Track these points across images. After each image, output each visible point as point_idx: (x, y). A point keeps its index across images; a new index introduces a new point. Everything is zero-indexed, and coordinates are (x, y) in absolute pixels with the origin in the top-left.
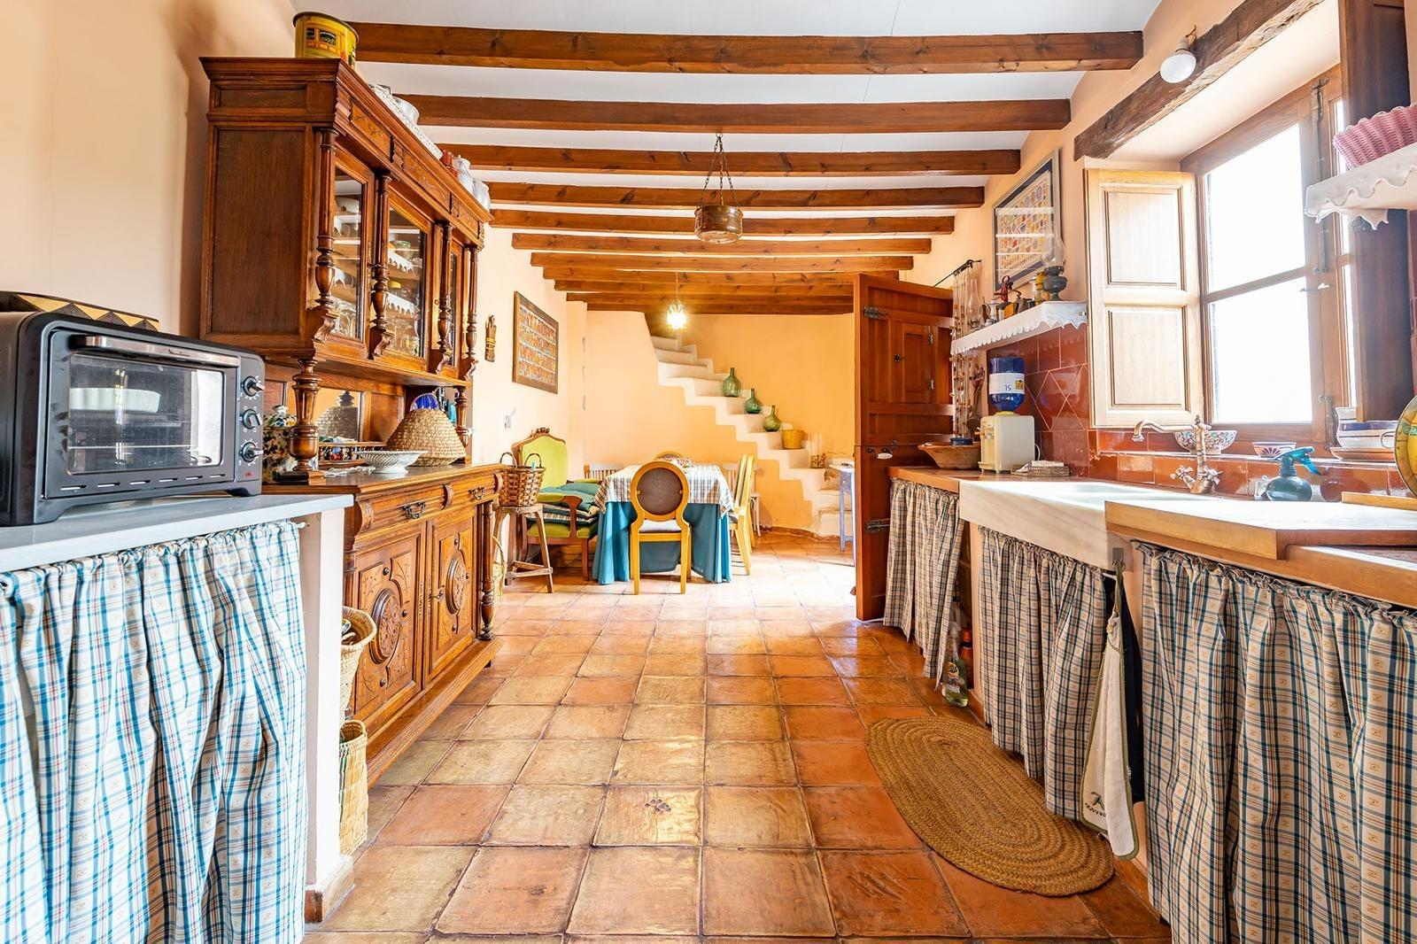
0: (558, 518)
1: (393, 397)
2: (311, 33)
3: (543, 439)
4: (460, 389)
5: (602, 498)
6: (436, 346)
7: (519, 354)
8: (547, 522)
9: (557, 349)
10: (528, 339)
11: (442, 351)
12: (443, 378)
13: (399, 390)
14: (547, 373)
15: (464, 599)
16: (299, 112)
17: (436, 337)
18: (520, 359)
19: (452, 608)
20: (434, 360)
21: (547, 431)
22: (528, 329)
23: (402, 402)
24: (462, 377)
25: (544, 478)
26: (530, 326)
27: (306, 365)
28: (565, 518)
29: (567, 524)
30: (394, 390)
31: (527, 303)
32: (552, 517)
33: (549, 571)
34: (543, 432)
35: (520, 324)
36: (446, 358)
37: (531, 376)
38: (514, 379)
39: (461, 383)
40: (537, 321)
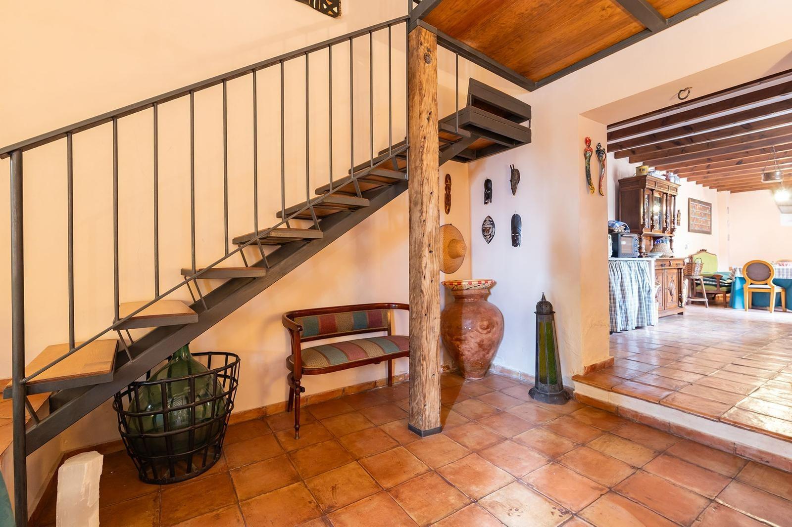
0: (711, 283)
1: (650, 241)
2: (640, 170)
3: (703, 253)
4: (671, 237)
5: (733, 276)
6: (665, 226)
7: (691, 221)
8: (705, 284)
9: (711, 215)
10: (695, 214)
11: (667, 227)
12: (667, 234)
13: (652, 238)
14: (705, 226)
15: (675, 292)
16: (638, 186)
17: (665, 224)
18: (691, 222)
19: (671, 294)
20: (664, 230)
21: (706, 250)
22: (695, 211)
23: (652, 241)
24: (671, 233)
25: (703, 266)
26: (697, 209)
27: (641, 235)
28: (714, 283)
29: (715, 286)
30: (650, 238)
31: (694, 200)
32: (708, 282)
33: (706, 300)
34: (703, 250)
35: (691, 209)
36: (668, 229)
37: (697, 228)
38: (689, 231)
39: (671, 235)
40: (699, 206)
